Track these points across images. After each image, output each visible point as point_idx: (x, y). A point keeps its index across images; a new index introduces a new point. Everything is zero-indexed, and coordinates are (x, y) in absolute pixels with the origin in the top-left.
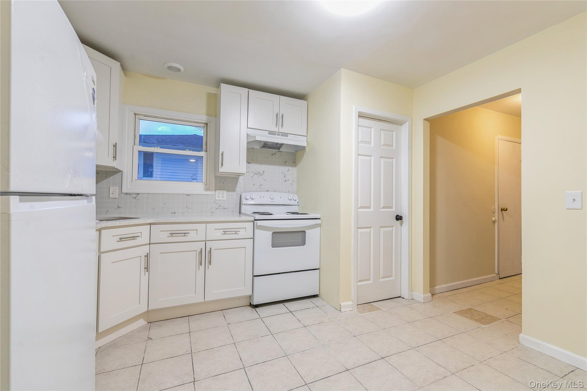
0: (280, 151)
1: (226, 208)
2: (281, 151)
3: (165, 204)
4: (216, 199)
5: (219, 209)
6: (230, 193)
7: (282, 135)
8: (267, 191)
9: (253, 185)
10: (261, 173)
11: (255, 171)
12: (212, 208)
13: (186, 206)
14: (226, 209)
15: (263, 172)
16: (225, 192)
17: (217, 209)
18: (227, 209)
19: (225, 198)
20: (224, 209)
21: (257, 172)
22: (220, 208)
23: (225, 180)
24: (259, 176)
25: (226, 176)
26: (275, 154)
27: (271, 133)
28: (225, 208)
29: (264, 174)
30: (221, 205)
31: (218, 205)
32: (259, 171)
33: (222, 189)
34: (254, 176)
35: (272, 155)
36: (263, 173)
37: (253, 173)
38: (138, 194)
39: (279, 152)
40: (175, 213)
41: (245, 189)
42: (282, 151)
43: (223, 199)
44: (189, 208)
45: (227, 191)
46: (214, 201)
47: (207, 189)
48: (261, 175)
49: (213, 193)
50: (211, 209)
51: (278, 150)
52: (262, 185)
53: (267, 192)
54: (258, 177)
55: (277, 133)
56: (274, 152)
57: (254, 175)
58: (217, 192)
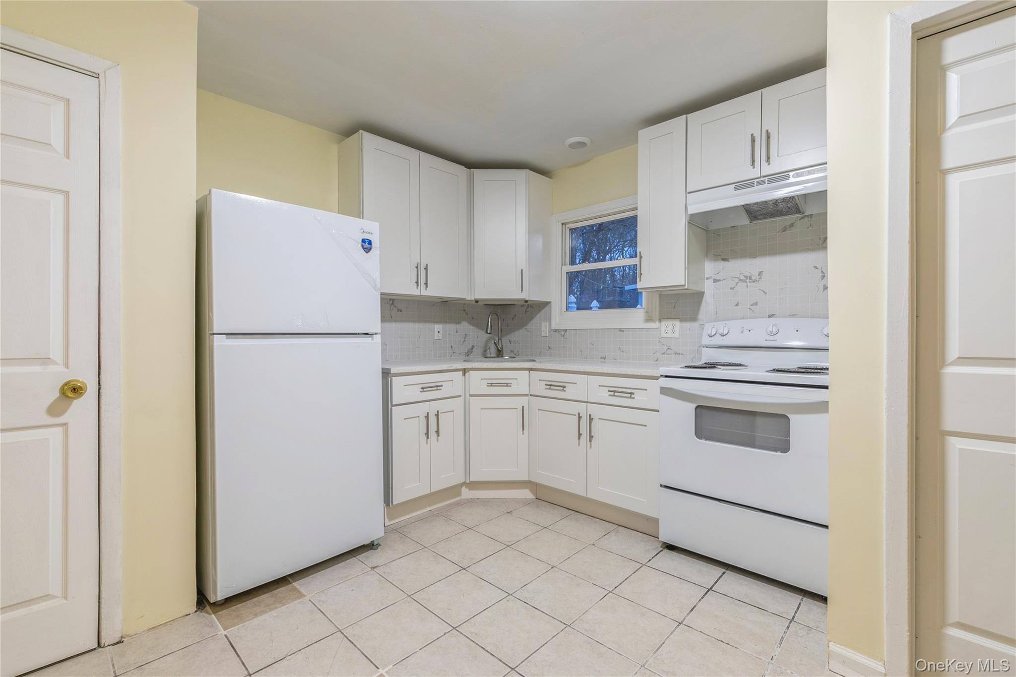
0: (806, 216)
1: (681, 352)
2: (812, 215)
3: (593, 345)
4: (662, 336)
5: (668, 354)
6: (688, 325)
7: (770, 182)
8: (769, 317)
9: (736, 305)
10: (753, 278)
11: (738, 276)
12: (656, 352)
13: (619, 348)
14: (679, 354)
15: (760, 273)
16: (677, 323)
17: (664, 354)
18: (682, 354)
19: (677, 335)
20: (676, 354)
21: (745, 276)
22: (669, 352)
23: (678, 300)
24: (749, 284)
25: (678, 294)
26: (792, 225)
27: (740, 185)
28: (678, 352)
29: (762, 277)
30: (672, 348)
31: (666, 348)
32: (748, 274)
33: (673, 317)
34: (736, 285)
35: (784, 231)
36: (758, 277)
37: (734, 279)
38: (566, 331)
39: (802, 218)
40: (605, 358)
41: (716, 314)
42: (814, 213)
43: (673, 336)
44: (623, 351)
45: (680, 321)
46: (658, 340)
47: (649, 319)
48: (754, 282)
49: (655, 325)
50: (654, 354)
51: (799, 215)
52: (756, 304)
53: (770, 319)
54: (747, 287)
55: (755, 181)
56: (788, 223)
57: (737, 283)
58: (664, 323)
